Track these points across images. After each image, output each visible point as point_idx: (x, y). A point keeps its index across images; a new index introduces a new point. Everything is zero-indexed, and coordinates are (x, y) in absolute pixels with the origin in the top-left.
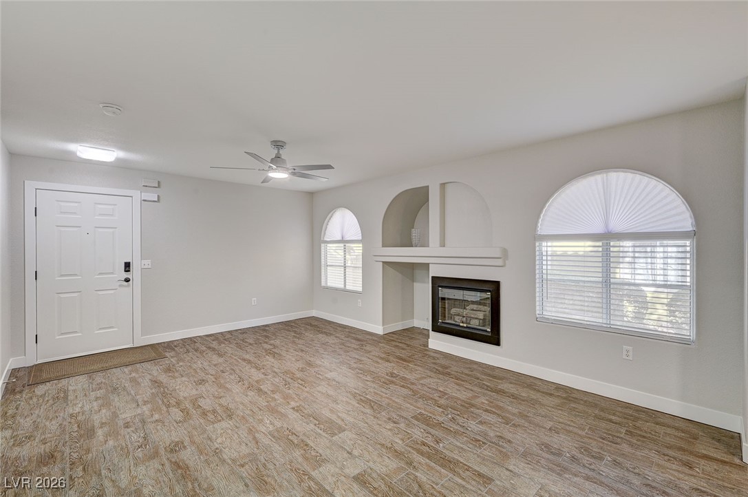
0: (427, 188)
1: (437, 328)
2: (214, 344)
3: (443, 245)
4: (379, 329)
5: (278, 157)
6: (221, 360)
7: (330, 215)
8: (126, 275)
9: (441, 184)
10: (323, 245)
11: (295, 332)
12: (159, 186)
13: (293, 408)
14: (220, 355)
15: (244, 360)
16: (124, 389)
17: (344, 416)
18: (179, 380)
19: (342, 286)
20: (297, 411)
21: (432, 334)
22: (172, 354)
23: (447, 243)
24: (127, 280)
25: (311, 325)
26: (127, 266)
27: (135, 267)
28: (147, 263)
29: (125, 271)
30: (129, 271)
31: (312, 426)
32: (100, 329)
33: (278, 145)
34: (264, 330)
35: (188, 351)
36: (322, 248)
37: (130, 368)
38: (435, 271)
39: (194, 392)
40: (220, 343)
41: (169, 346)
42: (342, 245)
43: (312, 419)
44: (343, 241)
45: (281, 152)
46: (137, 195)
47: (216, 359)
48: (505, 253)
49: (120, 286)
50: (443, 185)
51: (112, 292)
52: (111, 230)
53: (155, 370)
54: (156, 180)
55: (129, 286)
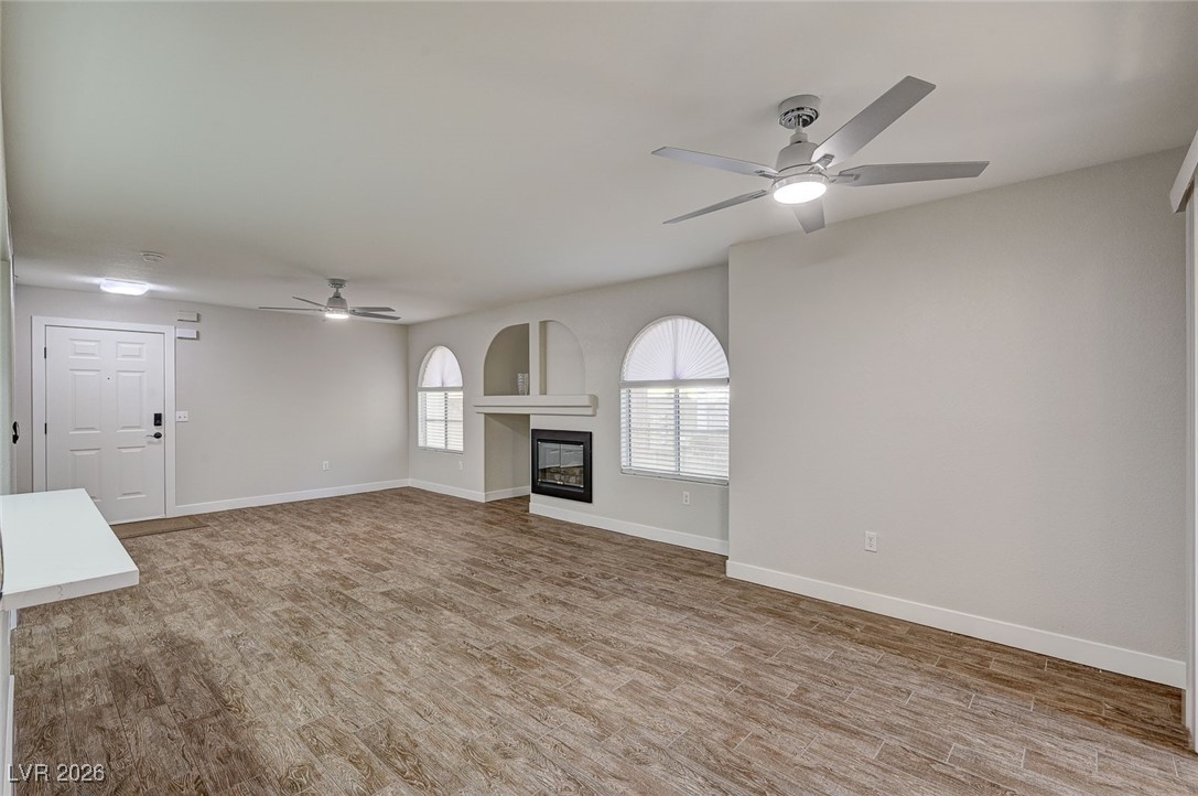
0: (528, 325)
1: (537, 489)
2: (270, 514)
3: (544, 392)
4: (479, 496)
5: (337, 296)
6: (276, 527)
7: (427, 356)
8: (156, 430)
9: (541, 322)
10: (419, 393)
11: (377, 502)
12: (198, 320)
14: (275, 523)
15: (304, 526)
16: (160, 550)
18: (223, 543)
19: (443, 446)
21: (532, 495)
22: (216, 523)
23: (549, 390)
24: (158, 436)
25: (401, 495)
26: (158, 419)
27: (168, 420)
28: (183, 415)
29: (155, 425)
30: (160, 425)
32: (125, 494)
33: (338, 283)
34: (337, 501)
35: (236, 520)
36: (419, 397)
37: (164, 535)
38: (536, 423)
39: (241, 550)
40: (276, 514)
41: (213, 516)
42: (443, 393)
44: (443, 389)
45: (340, 290)
46: (171, 332)
47: (269, 526)
48: (595, 401)
49: (149, 443)
50: (544, 325)
51: (138, 450)
52: (138, 375)
53: (196, 537)
54: (195, 314)
55: (160, 442)
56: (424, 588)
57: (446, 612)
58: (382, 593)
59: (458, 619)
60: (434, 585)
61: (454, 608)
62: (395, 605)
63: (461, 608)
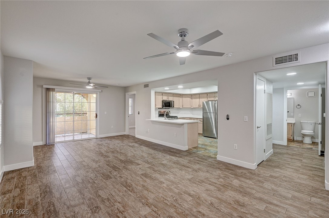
13: (164, 183)
17: (140, 179)
20: (161, 182)
31: (153, 176)
43: (154, 178)
56: (128, 166)
57: (123, 159)
58: (140, 165)
59: (121, 158)
60: (125, 167)
61: (121, 160)
62: (135, 161)
63: (119, 160)
